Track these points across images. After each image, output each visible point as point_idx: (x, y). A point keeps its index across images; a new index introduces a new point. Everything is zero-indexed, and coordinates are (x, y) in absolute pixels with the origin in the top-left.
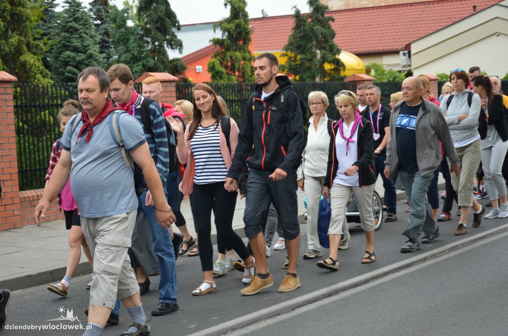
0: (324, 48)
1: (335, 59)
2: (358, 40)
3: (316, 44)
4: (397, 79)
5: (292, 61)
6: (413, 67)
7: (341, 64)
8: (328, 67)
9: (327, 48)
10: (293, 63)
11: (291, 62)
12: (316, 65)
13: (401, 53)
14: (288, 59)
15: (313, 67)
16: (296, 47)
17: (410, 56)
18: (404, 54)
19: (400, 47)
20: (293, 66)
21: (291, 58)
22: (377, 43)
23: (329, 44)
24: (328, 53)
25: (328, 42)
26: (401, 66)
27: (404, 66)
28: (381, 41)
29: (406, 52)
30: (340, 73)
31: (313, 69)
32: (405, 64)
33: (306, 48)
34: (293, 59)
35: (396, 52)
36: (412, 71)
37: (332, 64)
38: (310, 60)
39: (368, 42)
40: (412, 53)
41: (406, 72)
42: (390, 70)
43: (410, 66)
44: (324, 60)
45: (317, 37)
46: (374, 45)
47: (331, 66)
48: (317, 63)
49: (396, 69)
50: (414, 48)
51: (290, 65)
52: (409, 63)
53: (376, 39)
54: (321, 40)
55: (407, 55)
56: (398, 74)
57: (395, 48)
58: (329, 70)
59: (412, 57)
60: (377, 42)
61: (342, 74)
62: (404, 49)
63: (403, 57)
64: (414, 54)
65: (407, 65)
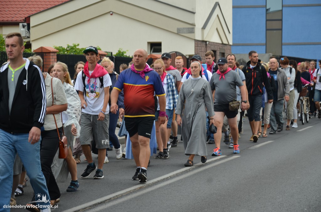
6: (31, 39)
13: (21, 24)
17: (29, 29)
18: (24, 26)
19: (19, 19)
28: (1, 12)
29: (25, 24)
32: (24, 35)
35: (15, 24)
36: (31, 43)
40: (31, 25)
43: (29, 37)
50: (34, 21)
52: (28, 35)
55: (26, 27)
57: (14, 19)
59: (31, 30)
62: (24, 21)
63: (22, 29)
64: (33, 27)
65: (26, 36)
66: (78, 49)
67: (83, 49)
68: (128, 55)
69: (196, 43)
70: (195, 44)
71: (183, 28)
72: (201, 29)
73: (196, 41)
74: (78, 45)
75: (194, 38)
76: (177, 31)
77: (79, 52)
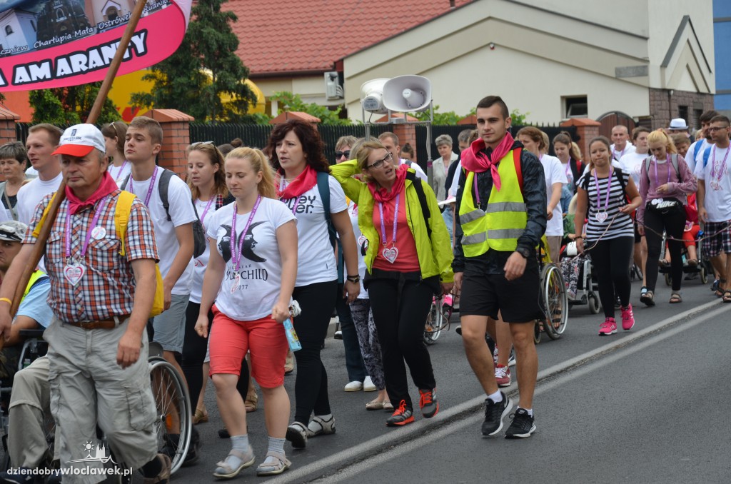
0: (220, 67)
1: (240, 85)
2: (246, 51)
3: (207, 59)
4: (326, 121)
5: (164, 87)
6: (347, 100)
7: (250, 94)
8: (225, 98)
9: (226, 66)
10: (165, 92)
11: (162, 90)
12: (209, 95)
13: (327, 75)
14: (157, 84)
15: (203, 99)
16: (170, 63)
17: (341, 82)
18: (332, 78)
19: (321, 65)
20: (166, 96)
21: (161, 82)
22: (281, 58)
23: (230, 59)
24: (227, 74)
25: (226, 55)
26: (327, 98)
27: (331, 99)
28: (289, 55)
29: (335, 73)
30: (246, 110)
31: (203, 103)
32: (333, 94)
33: (190, 65)
34: (165, 84)
35: (318, 74)
36: (346, 107)
37: (234, 94)
38: (195, 87)
39: (265, 56)
40: (346, 75)
41: (339, 109)
42: (313, 104)
43: (342, 98)
44: (222, 86)
45: (208, 48)
46: (276, 61)
47: (232, 97)
48: (209, 91)
49: (322, 103)
50: (350, 68)
51: (161, 94)
52: (340, 94)
53: (278, 49)
54: (214, 53)
55: (337, 80)
56: (327, 112)
57: (313, 66)
58: (227, 103)
59: (346, 83)
60: (281, 55)
61: (251, 110)
62: (331, 68)
63: (330, 83)
64: (349, 78)
65: (336, 96)
66: (437, 114)
67: (446, 114)
68: (529, 123)
69: (652, 93)
70: (650, 96)
71: (627, 68)
72: (659, 68)
73: (651, 90)
74: (437, 108)
75: (648, 86)
76: (616, 74)
77: (438, 120)
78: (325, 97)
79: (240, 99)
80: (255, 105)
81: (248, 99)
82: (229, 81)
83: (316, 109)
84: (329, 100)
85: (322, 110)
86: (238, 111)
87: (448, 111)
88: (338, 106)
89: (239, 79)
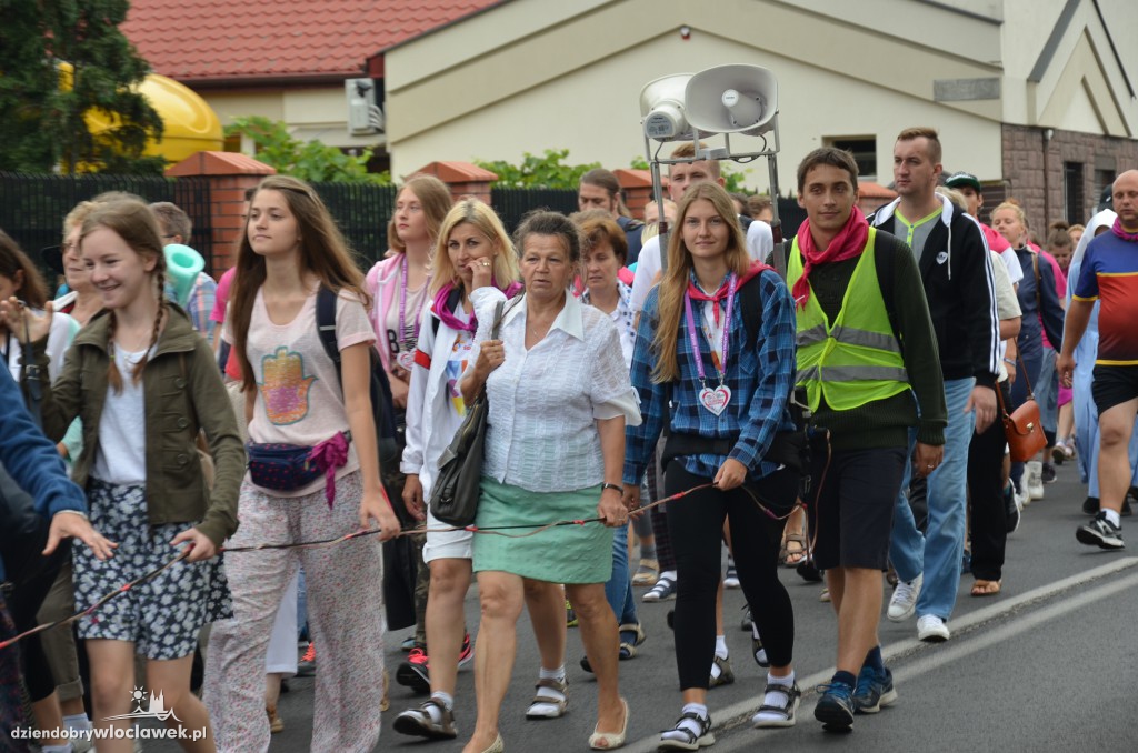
0: (88, 56)
1: (127, 95)
3: (58, 40)
4: (338, 178)
6: (391, 136)
7: (147, 115)
8: (97, 122)
9: (99, 56)
12: (58, 115)
13: (351, 84)
15: (46, 123)
17: (380, 99)
18: (362, 91)
19: (344, 65)
22: (264, 49)
23: (106, 40)
24: (100, 72)
25: (101, 33)
26: (351, 131)
27: (359, 133)
28: (279, 42)
29: (368, 82)
30: (142, 148)
31: (47, 130)
32: (363, 123)
33: (22, 52)
35: (330, 83)
36: (389, 150)
37: (116, 115)
38: (36, 96)
39: (230, 43)
40: (390, 85)
41: (368, 154)
42: (314, 142)
43: (380, 131)
44: (87, 96)
45: (61, 16)
46: (252, 55)
47: (112, 120)
49: (332, 141)
50: (397, 71)
52: (377, 123)
53: (259, 31)
54: (75, 26)
55: (371, 94)
56: (340, 160)
57: (327, 66)
58: (104, 135)
59: (390, 101)
60: (263, 43)
61: (153, 149)
62: (360, 72)
63: (357, 102)
64: (396, 92)
65: (369, 127)
66: (565, 168)
67: (583, 168)
68: (751, 189)
69: (1006, 135)
70: (1003, 140)
71: (958, 81)
72: (1023, 83)
73: (1007, 128)
74: (565, 154)
75: (999, 119)
76: (935, 93)
77: (567, 179)
78: (345, 129)
79: (128, 124)
80: (159, 138)
81: (145, 123)
82: (102, 87)
83: (320, 151)
84: (355, 136)
85: (330, 154)
86: (124, 148)
87: (587, 162)
88: (364, 148)
89: (125, 80)
